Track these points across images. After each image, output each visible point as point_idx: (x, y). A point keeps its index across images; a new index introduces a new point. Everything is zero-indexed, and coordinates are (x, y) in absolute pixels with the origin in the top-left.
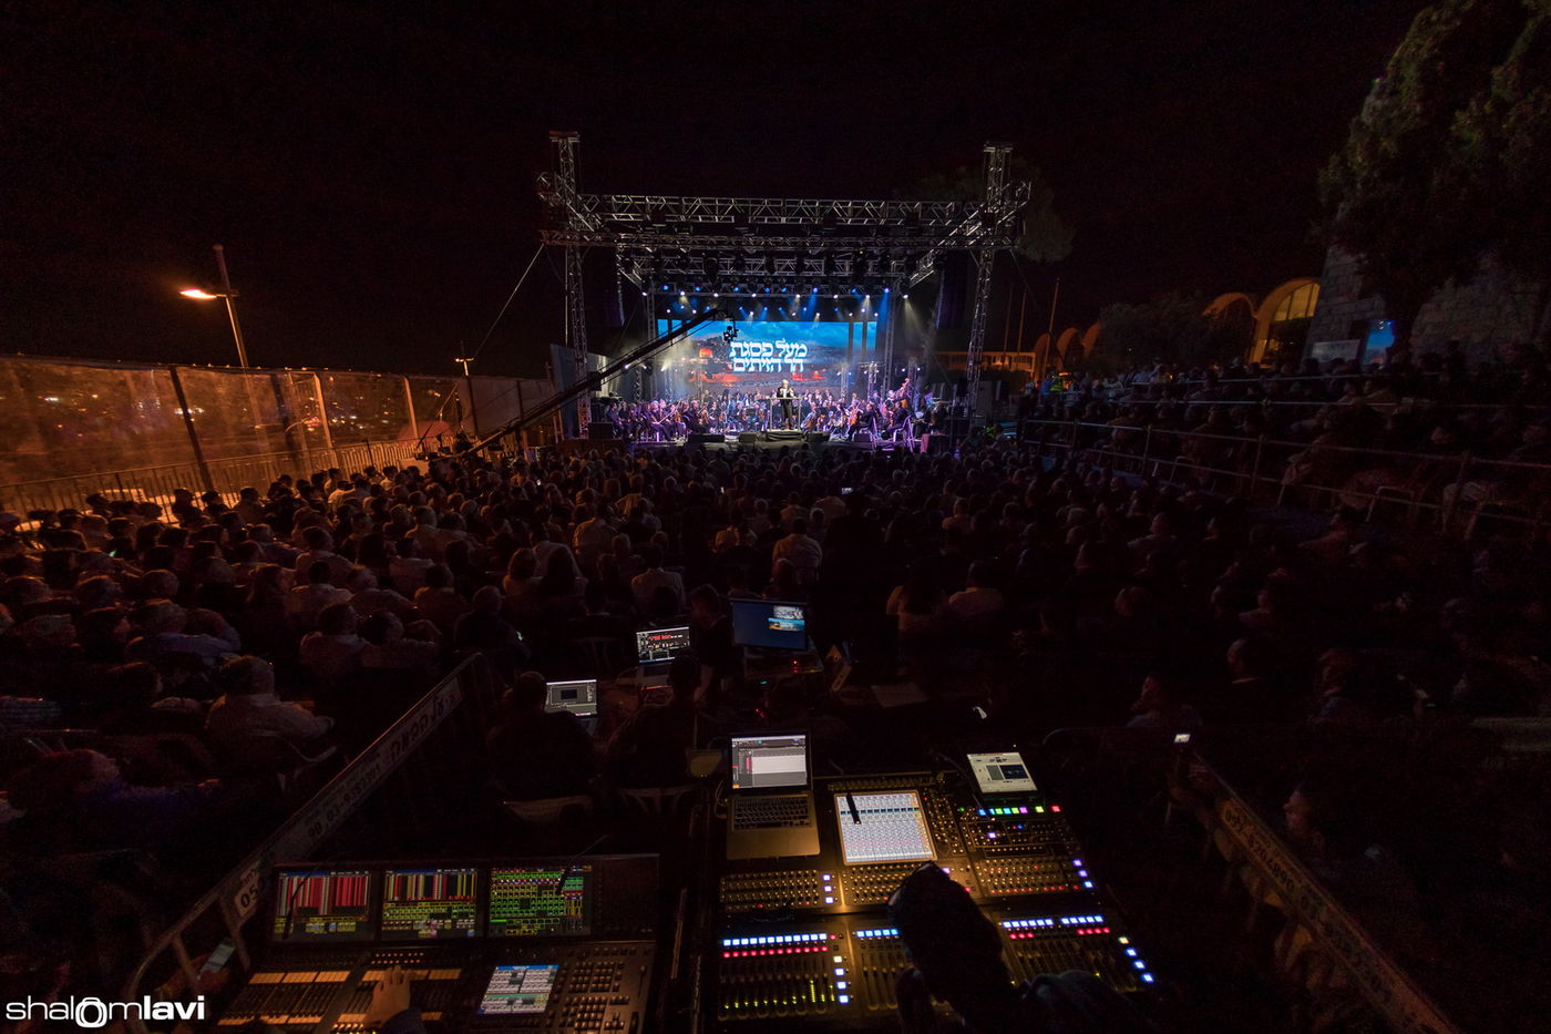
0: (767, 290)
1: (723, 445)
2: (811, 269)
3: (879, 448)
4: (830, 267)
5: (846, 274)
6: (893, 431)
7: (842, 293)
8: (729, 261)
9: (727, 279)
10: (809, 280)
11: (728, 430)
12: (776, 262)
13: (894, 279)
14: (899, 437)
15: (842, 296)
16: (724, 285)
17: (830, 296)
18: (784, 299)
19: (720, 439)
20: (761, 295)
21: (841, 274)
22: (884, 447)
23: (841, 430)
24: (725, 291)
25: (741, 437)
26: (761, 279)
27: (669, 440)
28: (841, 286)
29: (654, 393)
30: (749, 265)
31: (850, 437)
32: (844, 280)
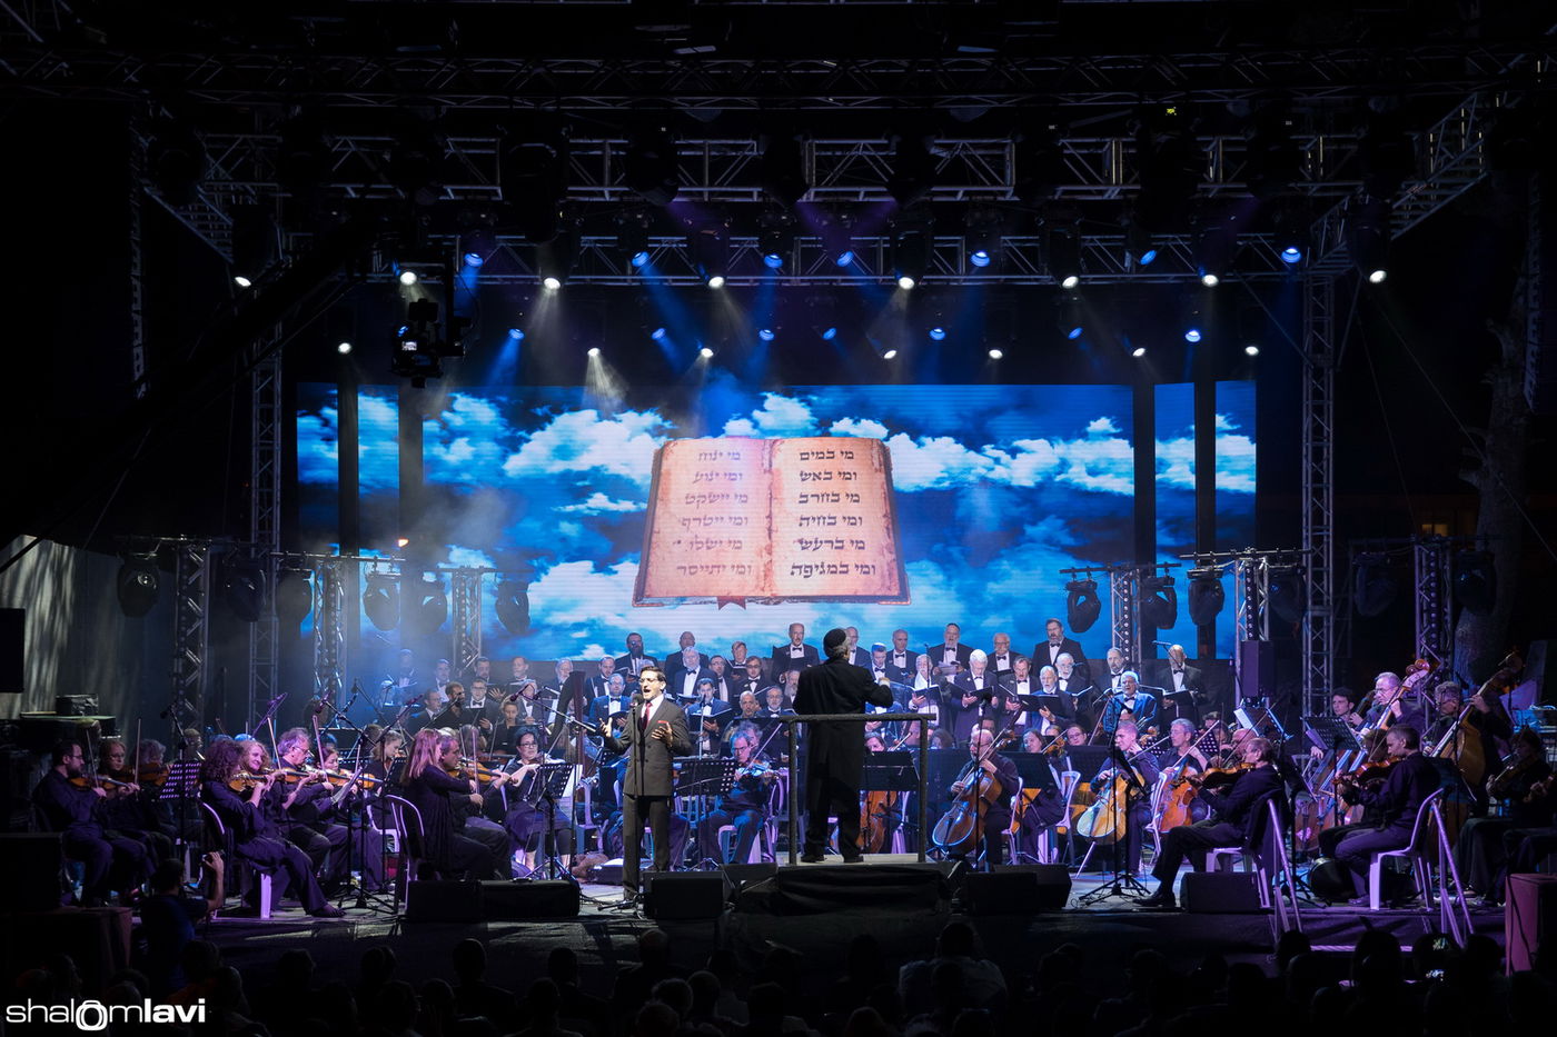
0: (773, 261)
1: (571, 934)
2: (958, 172)
3: (1295, 941)
4: (1041, 168)
5: (1112, 193)
6: (1366, 856)
7: (1094, 267)
8: (608, 148)
9: (599, 218)
10: (951, 218)
11: (600, 863)
12: (811, 150)
13: (1322, 205)
14: (1395, 887)
15: (1093, 279)
16: (587, 241)
17: (1047, 279)
18: (849, 297)
19: (562, 901)
20: (750, 280)
21: (1085, 191)
22: (1323, 936)
23: (1114, 856)
24: (592, 263)
25: (660, 896)
26: (745, 219)
27: (320, 911)
28: (1092, 240)
29: (263, 693)
30: (695, 165)
31: (1166, 889)
32: (1099, 218)
